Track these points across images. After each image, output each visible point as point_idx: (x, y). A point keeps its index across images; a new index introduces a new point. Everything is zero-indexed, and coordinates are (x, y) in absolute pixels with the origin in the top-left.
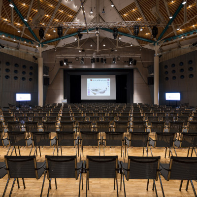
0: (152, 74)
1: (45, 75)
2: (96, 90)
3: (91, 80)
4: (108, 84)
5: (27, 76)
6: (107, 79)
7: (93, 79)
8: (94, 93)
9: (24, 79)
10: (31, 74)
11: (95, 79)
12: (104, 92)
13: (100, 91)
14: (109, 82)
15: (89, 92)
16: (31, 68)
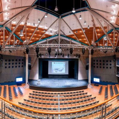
0: (88, 64)
1: (29, 64)
2: (57, 69)
3: (54, 63)
4: (64, 66)
5: (21, 65)
6: (63, 63)
7: (55, 62)
8: (56, 71)
9: (19, 66)
10: (22, 63)
11: (56, 62)
12: (61, 71)
13: (59, 70)
14: (65, 64)
15: (53, 70)
16: (23, 60)
